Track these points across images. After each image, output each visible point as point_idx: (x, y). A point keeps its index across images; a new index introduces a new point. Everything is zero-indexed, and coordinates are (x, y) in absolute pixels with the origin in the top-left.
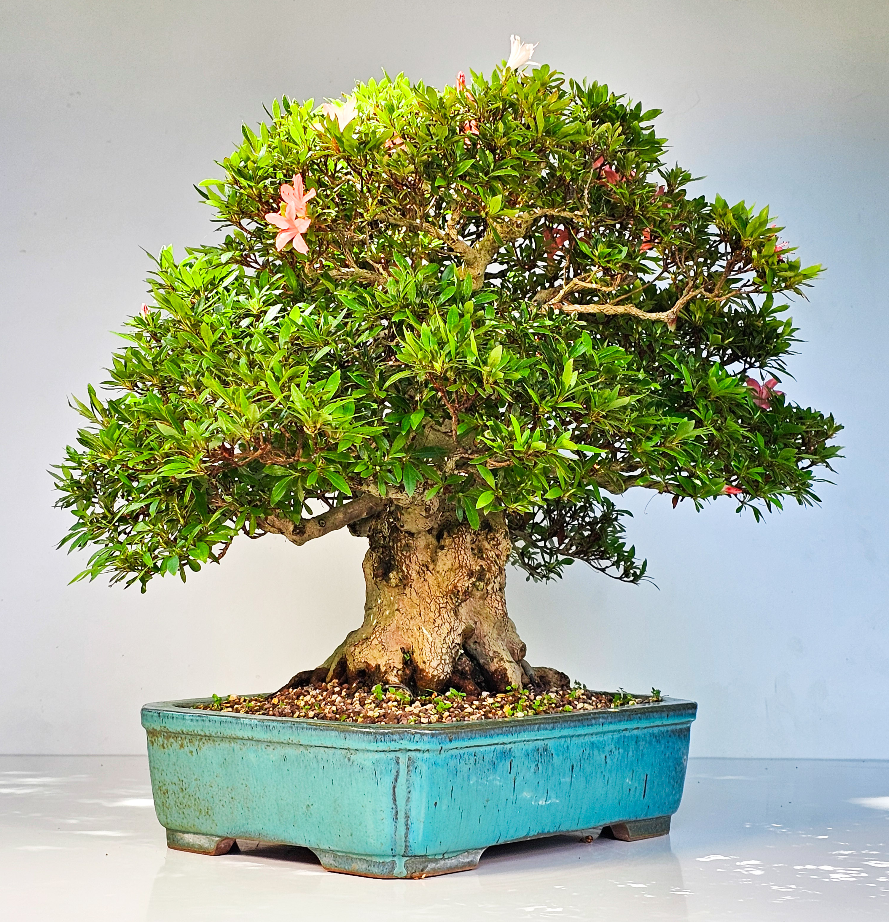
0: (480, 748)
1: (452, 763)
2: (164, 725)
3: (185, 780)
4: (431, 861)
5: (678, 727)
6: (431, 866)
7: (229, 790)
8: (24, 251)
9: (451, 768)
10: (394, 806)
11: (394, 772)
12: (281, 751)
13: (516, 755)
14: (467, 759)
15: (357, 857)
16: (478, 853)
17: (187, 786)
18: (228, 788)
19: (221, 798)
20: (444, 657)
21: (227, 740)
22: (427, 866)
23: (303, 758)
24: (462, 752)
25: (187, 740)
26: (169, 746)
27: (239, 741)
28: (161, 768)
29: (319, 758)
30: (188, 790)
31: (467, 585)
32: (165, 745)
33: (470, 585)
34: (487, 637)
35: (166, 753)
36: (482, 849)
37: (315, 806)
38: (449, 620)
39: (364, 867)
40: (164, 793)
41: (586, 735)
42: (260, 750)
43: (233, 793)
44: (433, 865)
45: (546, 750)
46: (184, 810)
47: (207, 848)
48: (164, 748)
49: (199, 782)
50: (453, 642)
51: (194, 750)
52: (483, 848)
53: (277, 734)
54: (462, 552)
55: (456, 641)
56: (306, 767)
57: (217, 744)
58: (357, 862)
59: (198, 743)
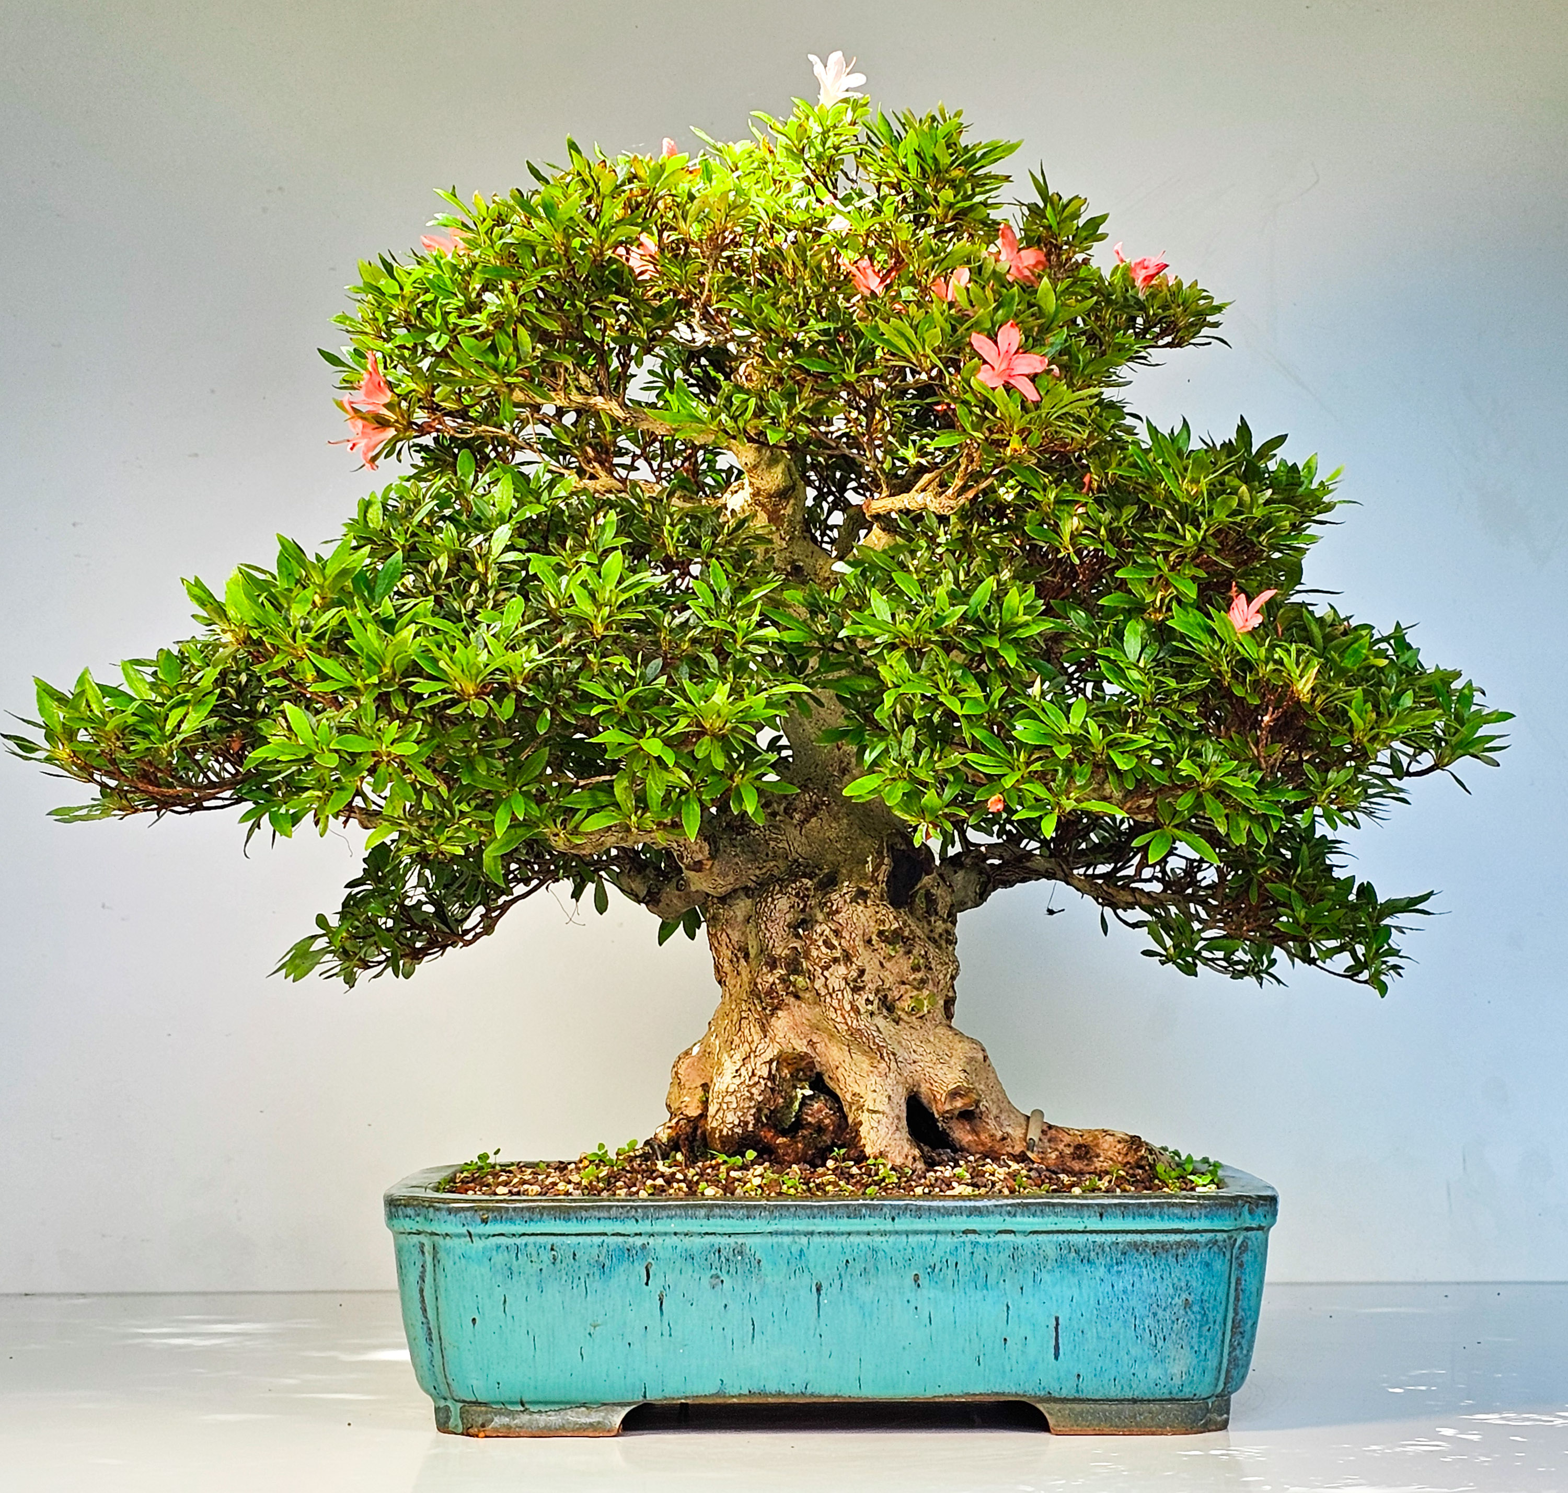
0: (564, 1238)
1: (500, 1258)
4: (499, 1413)
5: (1152, 1238)
6: (498, 1421)
8: (196, 455)
9: (499, 1267)
10: (424, 1320)
11: (419, 1264)
13: (661, 1256)
14: (534, 1253)
16: (618, 1412)
20: (727, 1099)
22: (492, 1420)
24: (521, 1241)
31: (771, 980)
33: (777, 981)
34: (841, 1070)
36: (623, 1405)
38: (750, 1039)
41: (849, 1234)
44: (506, 1420)
45: (741, 1253)
50: (753, 1074)
52: (629, 1404)
54: (763, 927)
55: (758, 1073)
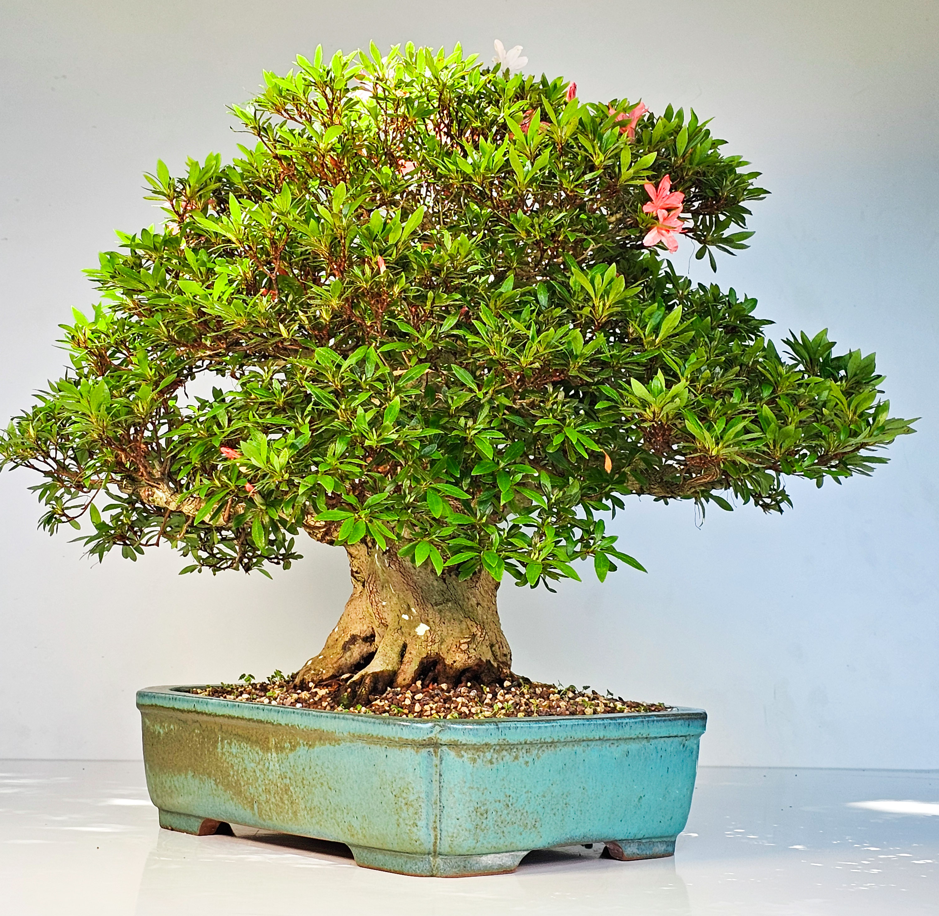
2: (503, 737)
3: (513, 795)
7: (564, 796)
12: (624, 747)
15: (657, 840)
17: (515, 801)
18: (563, 794)
19: (553, 807)
21: (571, 744)
23: (644, 751)
25: (524, 751)
26: (500, 761)
27: (584, 744)
28: (483, 786)
29: (659, 748)
30: (514, 805)
32: (494, 760)
35: (494, 770)
37: (647, 796)
39: (663, 849)
40: (482, 815)
42: (604, 750)
43: (568, 799)
46: (505, 829)
47: (509, 867)
48: (492, 763)
49: (530, 794)
51: (530, 760)
53: (628, 730)
56: (646, 758)
57: (558, 749)
58: (657, 846)
59: (536, 751)
